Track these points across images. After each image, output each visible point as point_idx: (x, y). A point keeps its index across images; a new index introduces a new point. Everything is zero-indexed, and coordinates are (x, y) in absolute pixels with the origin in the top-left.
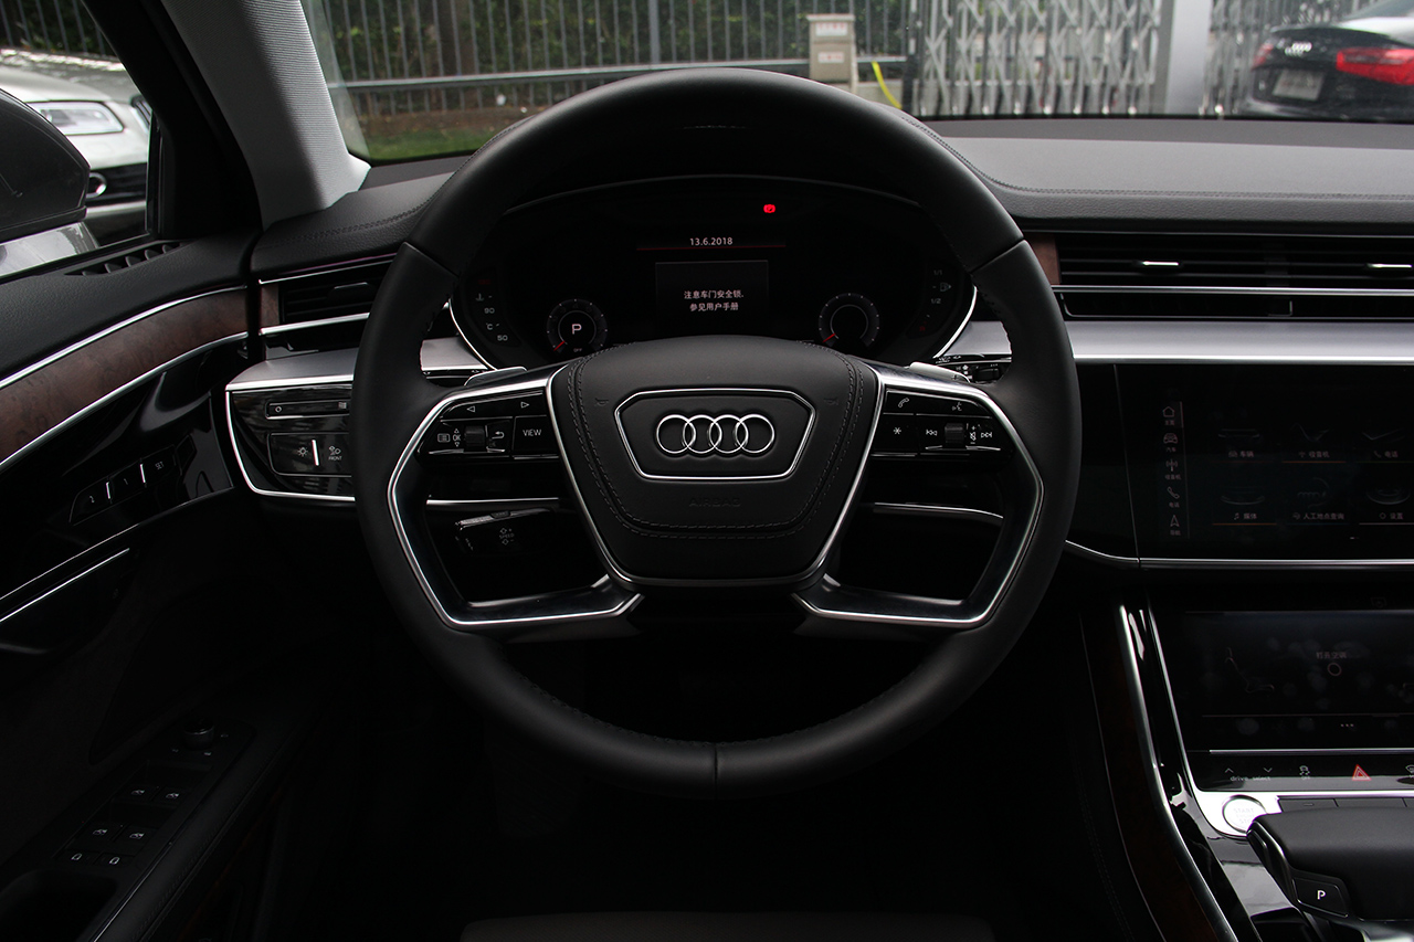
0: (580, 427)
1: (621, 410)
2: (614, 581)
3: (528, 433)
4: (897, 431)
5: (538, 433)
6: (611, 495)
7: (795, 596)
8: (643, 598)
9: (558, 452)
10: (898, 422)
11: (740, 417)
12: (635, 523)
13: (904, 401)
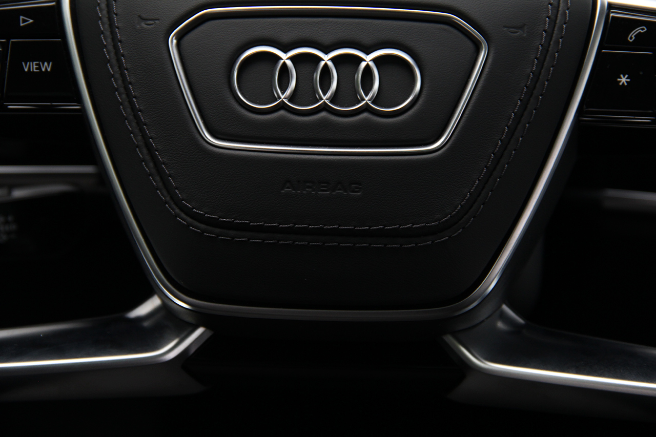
0: (114, 61)
1: (180, 37)
2: (166, 309)
3: (33, 66)
4: (624, 80)
5: (47, 67)
6: (160, 171)
7: (449, 339)
8: (210, 334)
9: (79, 99)
10: (624, 65)
11: (368, 53)
12: (195, 216)
13: (639, 30)
